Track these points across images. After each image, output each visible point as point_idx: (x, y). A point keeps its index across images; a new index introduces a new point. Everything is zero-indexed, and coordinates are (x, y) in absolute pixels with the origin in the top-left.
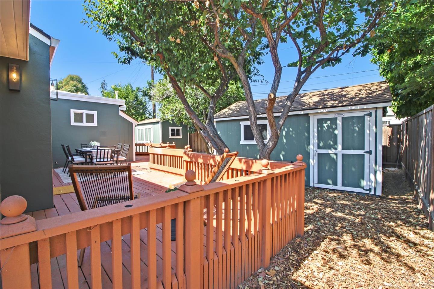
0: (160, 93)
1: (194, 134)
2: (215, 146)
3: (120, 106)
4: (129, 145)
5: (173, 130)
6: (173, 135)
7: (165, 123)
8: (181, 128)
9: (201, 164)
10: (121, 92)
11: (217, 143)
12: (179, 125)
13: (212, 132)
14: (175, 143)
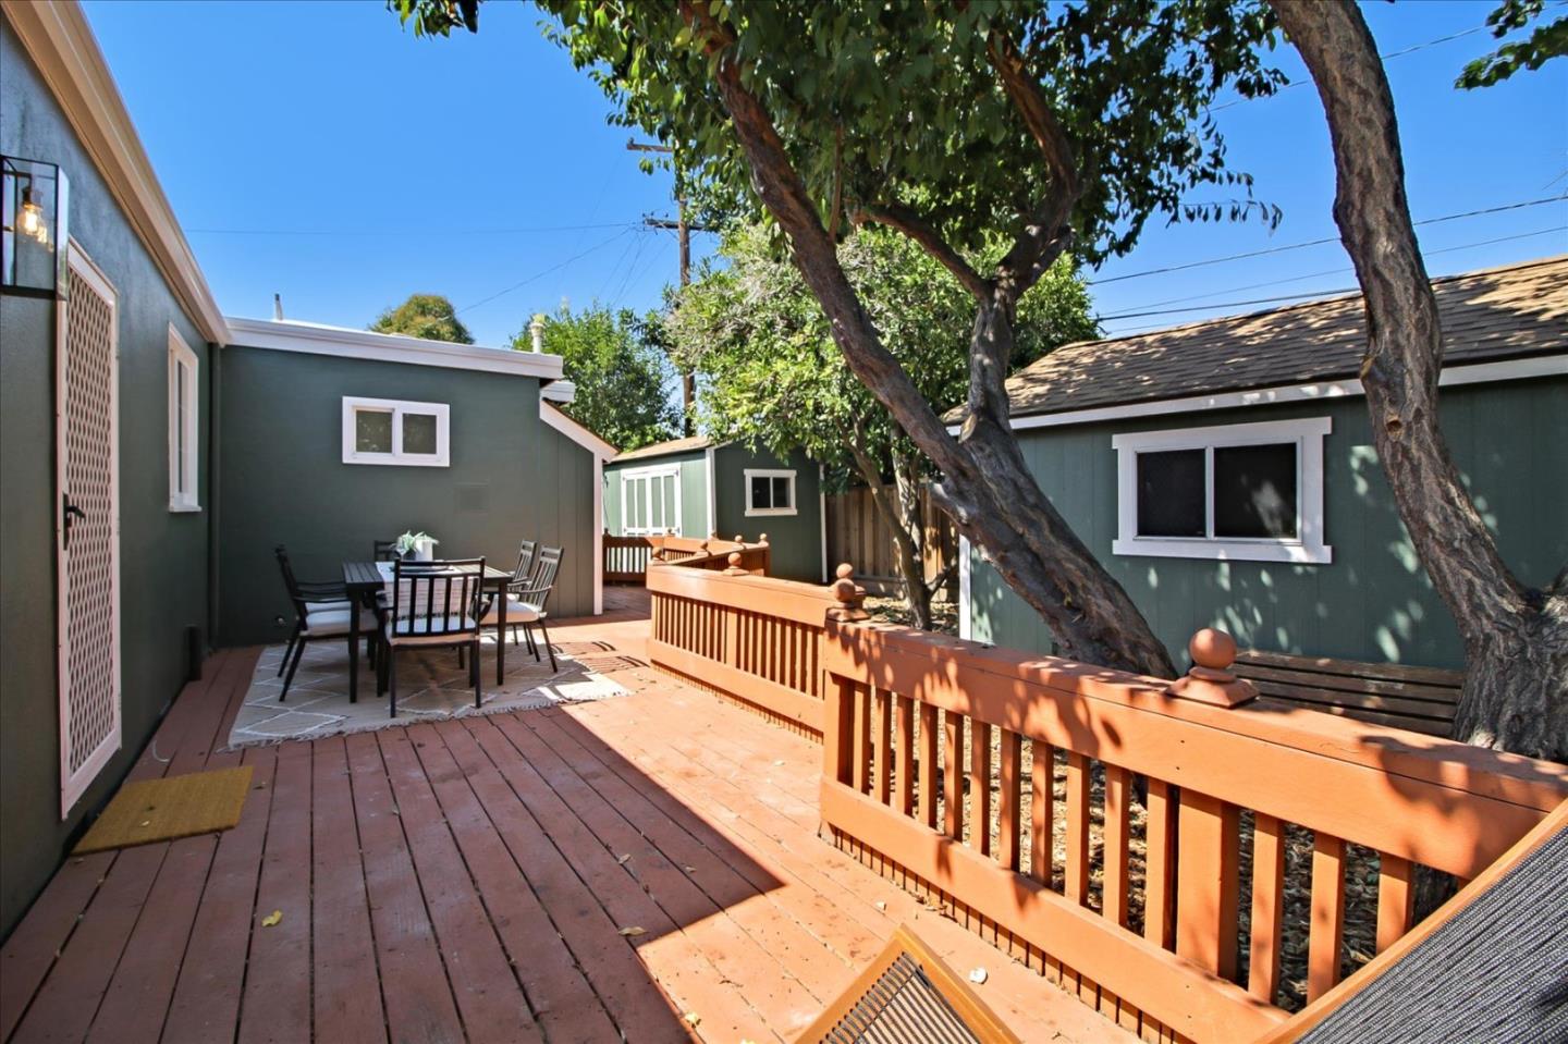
0: (704, 315)
1: (846, 498)
2: (1035, 586)
3: (545, 382)
4: (558, 552)
5: (760, 484)
6: (759, 502)
7: (730, 457)
8: (791, 474)
9: (955, 718)
10: (568, 337)
11: (1051, 565)
12: (787, 463)
13: (1010, 489)
14: (767, 540)
